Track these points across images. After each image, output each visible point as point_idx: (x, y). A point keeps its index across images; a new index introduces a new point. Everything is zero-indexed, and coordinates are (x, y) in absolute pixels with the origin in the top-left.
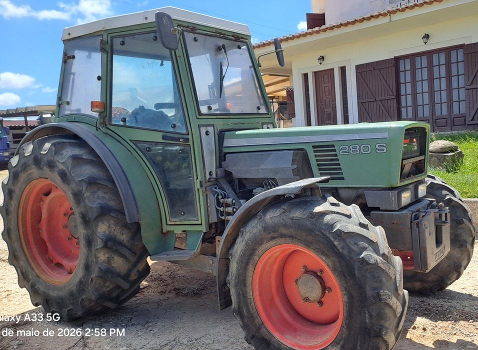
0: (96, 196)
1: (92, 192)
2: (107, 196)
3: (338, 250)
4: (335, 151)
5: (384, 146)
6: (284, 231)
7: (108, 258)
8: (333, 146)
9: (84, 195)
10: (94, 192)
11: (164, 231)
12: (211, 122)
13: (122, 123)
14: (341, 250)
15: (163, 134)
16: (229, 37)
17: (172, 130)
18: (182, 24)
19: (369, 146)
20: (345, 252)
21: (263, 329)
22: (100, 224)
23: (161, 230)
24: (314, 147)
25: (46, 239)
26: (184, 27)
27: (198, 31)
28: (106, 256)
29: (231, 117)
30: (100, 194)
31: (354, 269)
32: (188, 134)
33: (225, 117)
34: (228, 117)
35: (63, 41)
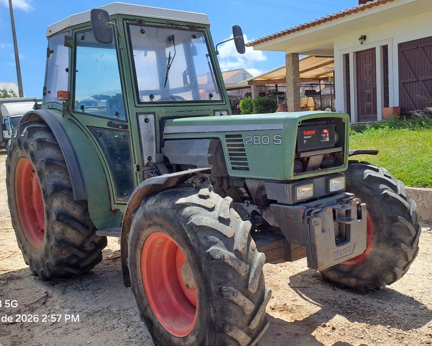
0: (53, 175)
1: (49, 172)
2: (62, 176)
3: (190, 242)
4: (241, 140)
5: (280, 138)
6: (156, 220)
7: (62, 230)
8: (240, 136)
9: (43, 174)
10: (51, 172)
11: (113, 209)
12: (152, 110)
13: (81, 111)
14: (192, 243)
15: (108, 120)
16: (183, 27)
17: (115, 117)
18: (129, 18)
19: (268, 137)
20: (195, 245)
21: (149, 310)
22: (55, 200)
23: (109, 208)
24: (227, 136)
25: (36, 209)
26: (130, 20)
27: (146, 23)
28: (61, 228)
29: (175, 104)
30: (57, 173)
31: (201, 263)
32: (127, 122)
33: (169, 105)
34: (172, 105)
35: (48, 37)
